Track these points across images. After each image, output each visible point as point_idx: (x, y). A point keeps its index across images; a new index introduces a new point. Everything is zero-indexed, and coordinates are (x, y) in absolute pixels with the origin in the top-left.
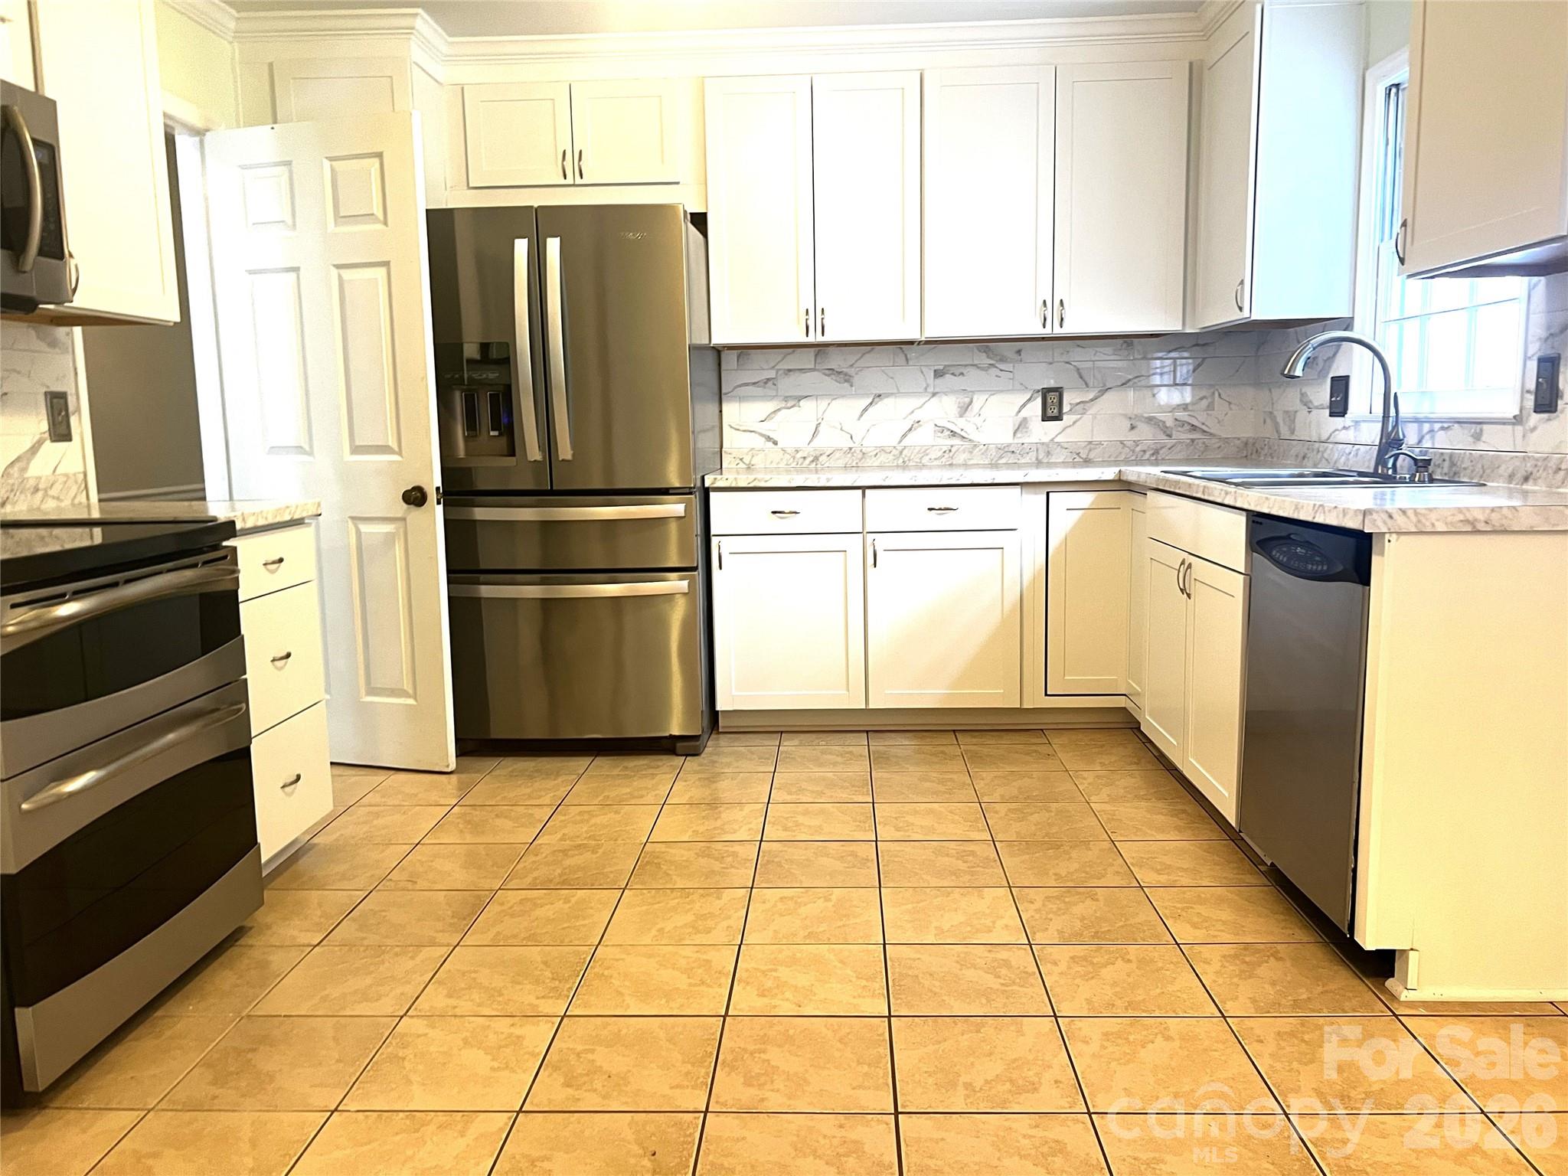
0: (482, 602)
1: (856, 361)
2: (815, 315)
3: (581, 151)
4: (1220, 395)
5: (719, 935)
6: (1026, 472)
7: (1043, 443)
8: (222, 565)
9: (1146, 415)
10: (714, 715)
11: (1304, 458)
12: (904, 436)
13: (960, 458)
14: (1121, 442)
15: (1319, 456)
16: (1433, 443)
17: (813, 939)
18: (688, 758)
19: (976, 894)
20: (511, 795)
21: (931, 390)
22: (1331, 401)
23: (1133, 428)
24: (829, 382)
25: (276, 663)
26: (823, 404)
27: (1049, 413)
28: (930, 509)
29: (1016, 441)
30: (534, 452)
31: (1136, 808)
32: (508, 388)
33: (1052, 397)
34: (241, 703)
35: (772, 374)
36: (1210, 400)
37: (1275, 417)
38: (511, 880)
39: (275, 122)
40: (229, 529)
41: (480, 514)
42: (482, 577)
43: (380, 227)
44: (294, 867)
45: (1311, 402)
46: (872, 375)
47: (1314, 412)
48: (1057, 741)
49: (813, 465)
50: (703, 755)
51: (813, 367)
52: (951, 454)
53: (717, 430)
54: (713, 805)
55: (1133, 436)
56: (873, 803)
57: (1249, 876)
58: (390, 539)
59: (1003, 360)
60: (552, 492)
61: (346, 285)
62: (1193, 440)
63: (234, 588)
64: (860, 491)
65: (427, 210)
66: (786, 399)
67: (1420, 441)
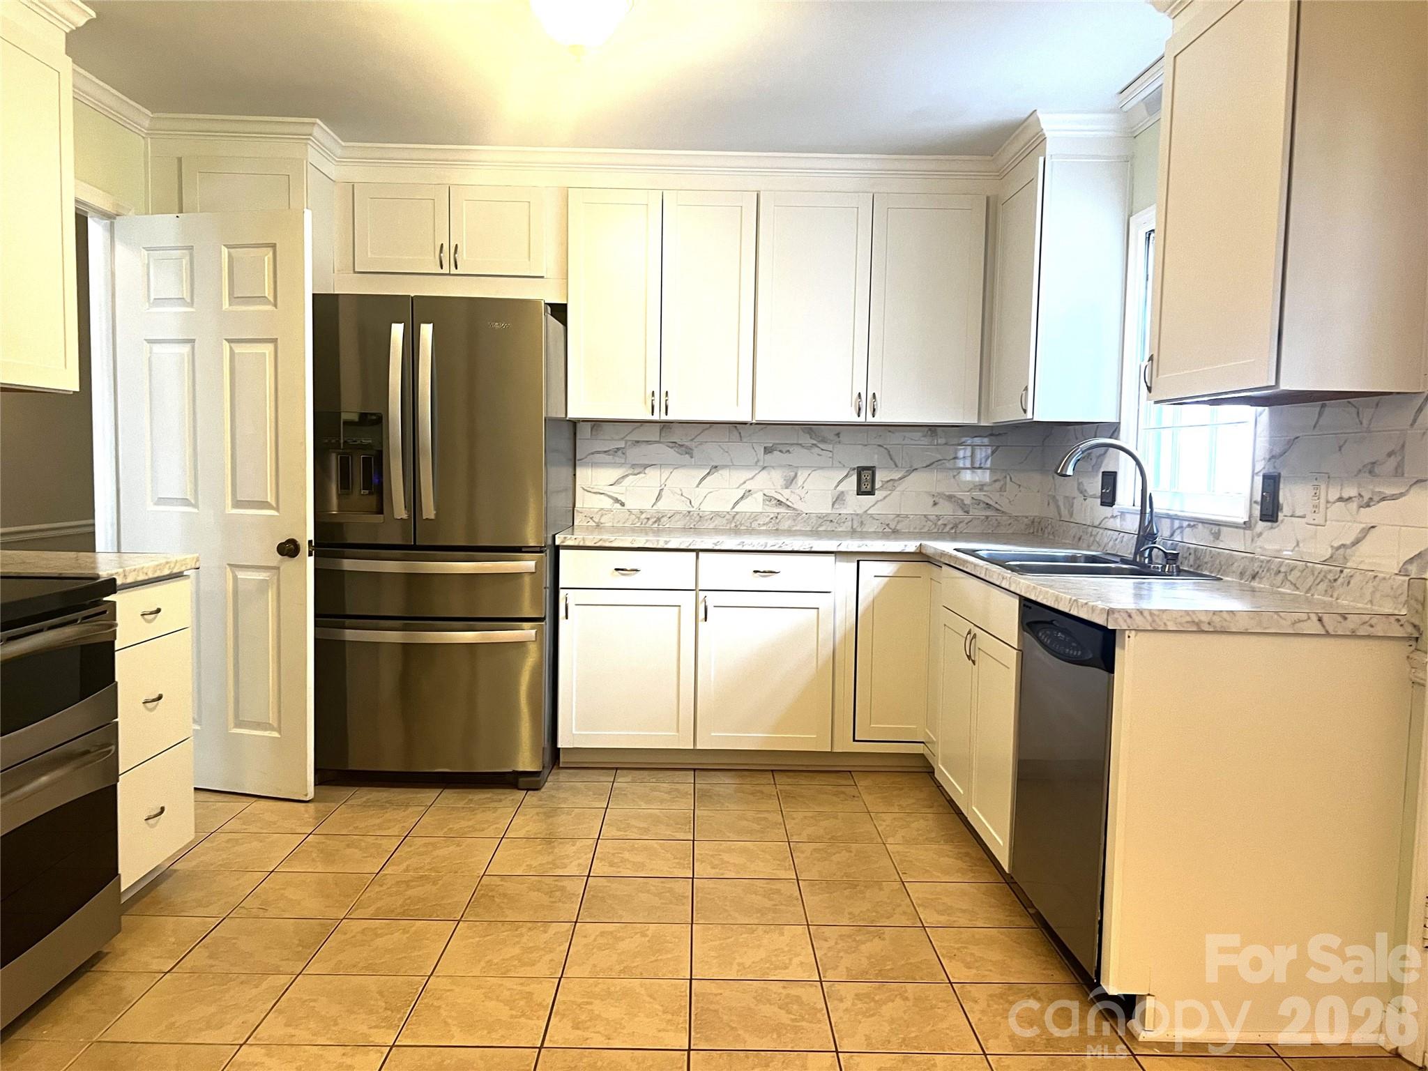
0: (347, 646)
1: (696, 437)
2: (660, 398)
3: (457, 245)
4: (1011, 479)
5: (542, 969)
6: (840, 542)
7: (857, 515)
8: (102, 620)
9: (947, 493)
10: (555, 752)
11: (1080, 539)
12: (737, 503)
13: (785, 525)
14: (925, 516)
15: (1092, 539)
16: (1182, 538)
17: (626, 973)
18: (529, 792)
19: (777, 932)
20: (362, 825)
21: (761, 463)
22: (1102, 492)
23: (935, 504)
24: (671, 454)
25: (147, 704)
26: (666, 473)
27: (863, 488)
28: (755, 572)
29: (834, 511)
30: (400, 510)
31: (926, 850)
32: (380, 453)
33: (866, 475)
34: (111, 745)
35: (622, 444)
36: (1002, 483)
37: (1057, 501)
38: (356, 910)
39: (181, 211)
40: (111, 586)
41: (348, 565)
42: (348, 622)
43: (270, 308)
44: (152, 894)
45: (1086, 491)
46: (712, 449)
47: (1089, 500)
48: (863, 783)
49: (656, 525)
50: (543, 790)
51: (658, 439)
52: (778, 521)
53: (571, 493)
54: (549, 840)
55: (937, 511)
56: (694, 841)
57: (1018, 918)
58: (263, 586)
59: (824, 441)
60: (415, 547)
61: (237, 357)
62: (987, 517)
63: (112, 640)
64: (694, 554)
65: (313, 294)
66: (633, 466)
67: (1172, 535)
